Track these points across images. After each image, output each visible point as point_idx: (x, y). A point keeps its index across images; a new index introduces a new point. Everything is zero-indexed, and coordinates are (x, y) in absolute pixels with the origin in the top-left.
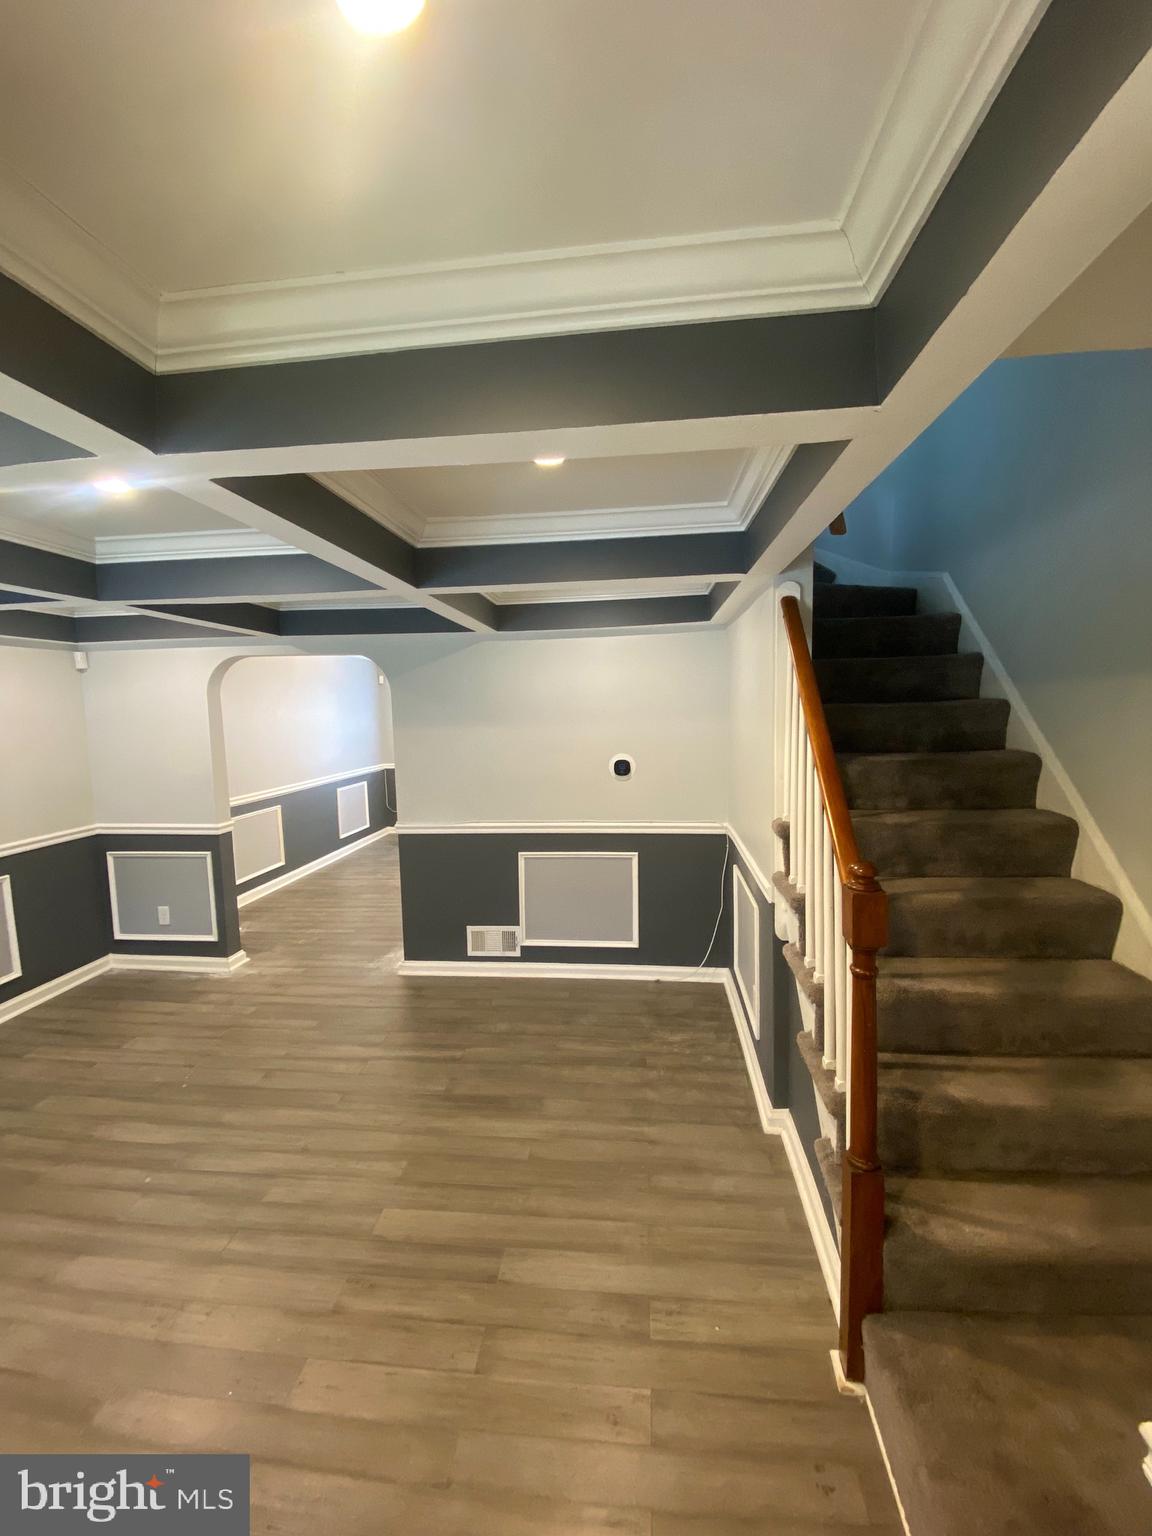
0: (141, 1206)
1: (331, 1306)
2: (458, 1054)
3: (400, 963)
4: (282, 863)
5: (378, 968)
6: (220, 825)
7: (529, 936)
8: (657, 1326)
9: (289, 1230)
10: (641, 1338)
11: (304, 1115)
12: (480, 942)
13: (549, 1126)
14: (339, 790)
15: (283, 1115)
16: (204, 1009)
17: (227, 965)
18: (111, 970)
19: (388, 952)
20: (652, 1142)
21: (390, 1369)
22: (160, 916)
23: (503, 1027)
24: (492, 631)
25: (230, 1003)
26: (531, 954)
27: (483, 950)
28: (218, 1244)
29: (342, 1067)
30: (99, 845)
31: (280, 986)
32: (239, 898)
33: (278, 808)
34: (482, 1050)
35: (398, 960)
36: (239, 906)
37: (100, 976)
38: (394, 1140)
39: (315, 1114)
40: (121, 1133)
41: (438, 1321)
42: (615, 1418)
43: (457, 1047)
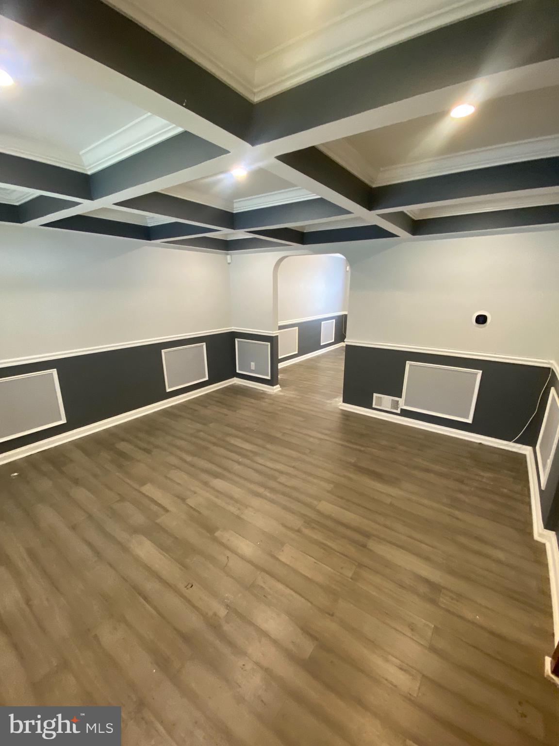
0: (236, 467)
1: (297, 528)
2: (362, 449)
3: (340, 404)
4: (297, 352)
5: (331, 403)
6: (274, 332)
7: (406, 404)
8: (444, 600)
9: (284, 494)
10: (433, 602)
11: (294, 454)
12: (380, 401)
13: (401, 493)
14: (323, 323)
15: (287, 451)
16: (264, 404)
17: (273, 390)
18: (235, 383)
19: (335, 398)
20: (457, 519)
21: (316, 561)
22: (251, 366)
23: (384, 443)
24: (410, 236)
25: (272, 404)
26: (405, 413)
27: (380, 406)
28: (261, 490)
29: (311, 440)
30: (233, 335)
31: (291, 402)
32: (279, 364)
33: (297, 328)
34: (374, 450)
35: (339, 402)
36: (279, 368)
37: (230, 385)
38: (328, 475)
39: (299, 455)
40: (232, 441)
41: (338, 552)
42: (412, 628)
43: (362, 446)
